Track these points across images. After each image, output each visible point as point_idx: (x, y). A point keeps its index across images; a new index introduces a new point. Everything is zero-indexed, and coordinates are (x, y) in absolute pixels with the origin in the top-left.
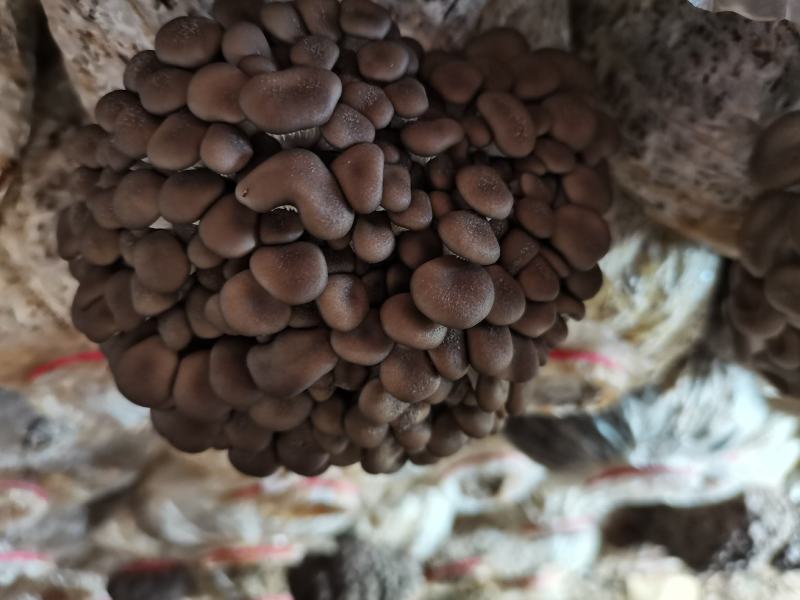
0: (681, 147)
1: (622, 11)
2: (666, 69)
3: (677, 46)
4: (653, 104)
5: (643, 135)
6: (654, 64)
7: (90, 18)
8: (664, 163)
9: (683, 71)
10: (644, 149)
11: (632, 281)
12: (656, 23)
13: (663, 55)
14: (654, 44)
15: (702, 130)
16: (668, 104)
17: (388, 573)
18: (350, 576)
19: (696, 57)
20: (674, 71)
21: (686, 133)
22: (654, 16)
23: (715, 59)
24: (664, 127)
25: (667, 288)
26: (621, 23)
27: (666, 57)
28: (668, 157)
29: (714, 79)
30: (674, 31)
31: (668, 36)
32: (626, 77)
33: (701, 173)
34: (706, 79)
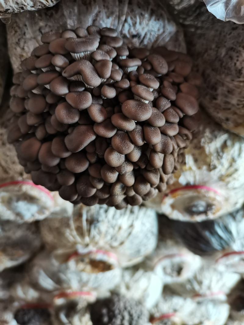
0: (230, 92)
1: (206, 51)
2: (221, 64)
3: (224, 57)
4: (218, 77)
5: (216, 90)
6: (217, 64)
7: (23, 49)
8: (225, 99)
9: (227, 64)
10: (217, 95)
11: (221, 154)
12: (217, 51)
13: (220, 60)
14: (217, 57)
15: (236, 83)
16: (223, 76)
17: (133, 312)
18: (117, 312)
19: (231, 58)
20: (224, 64)
21: (231, 86)
22: (216, 49)
23: (238, 57)
24: (223, 85)
25: (236, 157)
26: (206, 55)
27: (221, 61)
28: (226, 96)
29: (238, 64)
30: (223, 52)
31: (221, 54)
32: (209, 71)
33: (239, 100)
34: (235, 64)
